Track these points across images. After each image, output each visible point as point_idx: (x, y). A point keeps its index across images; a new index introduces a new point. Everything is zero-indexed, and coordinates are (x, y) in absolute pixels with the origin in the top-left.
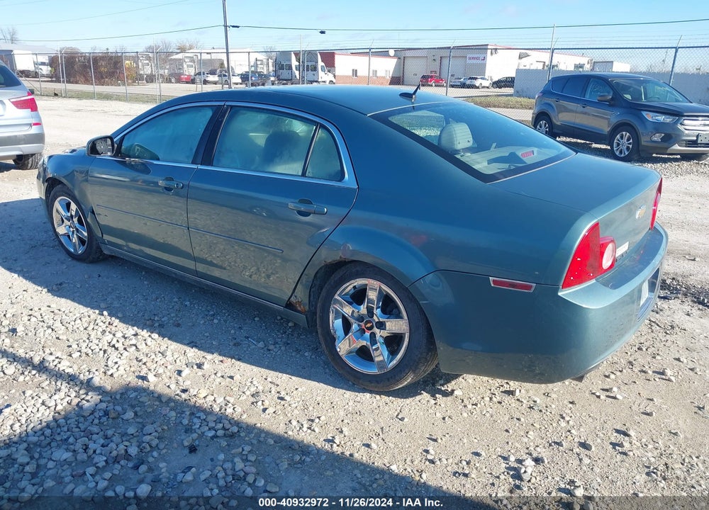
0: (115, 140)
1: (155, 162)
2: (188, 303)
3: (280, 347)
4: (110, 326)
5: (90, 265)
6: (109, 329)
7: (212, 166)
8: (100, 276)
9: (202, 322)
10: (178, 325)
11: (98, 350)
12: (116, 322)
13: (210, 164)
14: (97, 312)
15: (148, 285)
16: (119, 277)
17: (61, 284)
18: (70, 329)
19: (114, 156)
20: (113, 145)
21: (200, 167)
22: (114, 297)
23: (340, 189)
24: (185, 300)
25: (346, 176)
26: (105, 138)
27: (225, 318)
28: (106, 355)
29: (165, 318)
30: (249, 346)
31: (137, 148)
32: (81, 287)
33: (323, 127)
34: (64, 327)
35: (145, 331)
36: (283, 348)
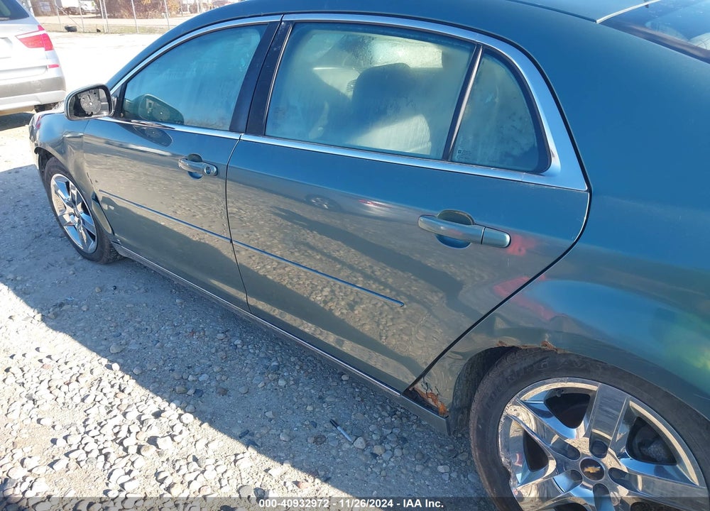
0: (112, 92)
1: (178, 128)
2: (238, 342)
3: (393, 450)
4: (121, 395)
5: (106, 268)
6: (117, 402)
7: (264, 135)
8: (115, 288)
9: (260, 386)
10: (225, 392)
11: (96, 453)
12: (131, 384)
13: (261, 132)
14: (105, 361)
15: (182, 304)
16: (142, 290)
17: (61, 305)
18: (60, 400)
19: (115, 116)
20: (109, 99)
21: (245, 137)
22: (132, 329)
23: (540, 190)
24: (233, 336)
25: (556, 162)
26: (96, 89)
27: (295, 374)
28: (108, 465)
29: (204, 377)
30: (340, 445)
31: (148, 101)
32: (88, 309)
33: (490, 52)
34: (52, 396)
35: (173, 405)
36: (398, 452)
